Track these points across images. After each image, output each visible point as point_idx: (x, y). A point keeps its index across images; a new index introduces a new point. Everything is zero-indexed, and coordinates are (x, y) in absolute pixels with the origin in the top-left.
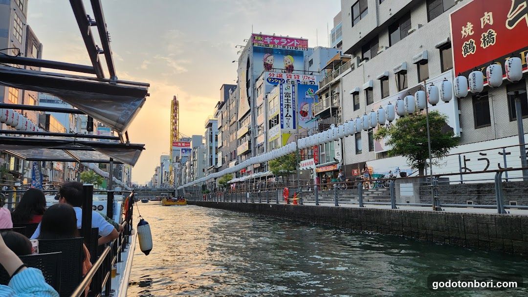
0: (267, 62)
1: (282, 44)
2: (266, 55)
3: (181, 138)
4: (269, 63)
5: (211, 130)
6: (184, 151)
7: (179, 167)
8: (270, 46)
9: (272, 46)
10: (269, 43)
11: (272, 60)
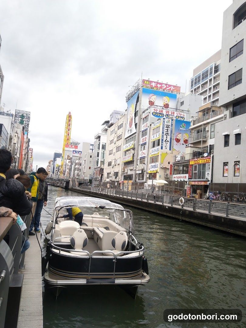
1: (163, 88)
2: (151, 95)
3: (71, 142)
4: (152, 100)
5: (99, 140)
6: (74, 152)
7: (69, 163)
8: (154, 88)
9: (156, 89)
11: (154, 99)
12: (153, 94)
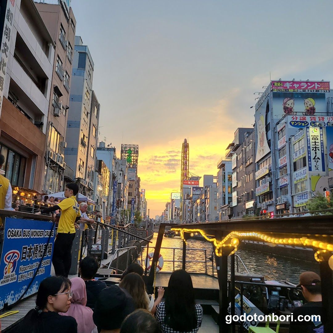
0: (287, 106)
1: (302, 88)
3: (190, 177)
4: (289, 106)
5: (224, 170)
6: (195, 189)
7: (189, 204)
8: (290, 90)
9: (292, 90)
10: (288, 87)
11: (292, 104)
12: (289, 99)
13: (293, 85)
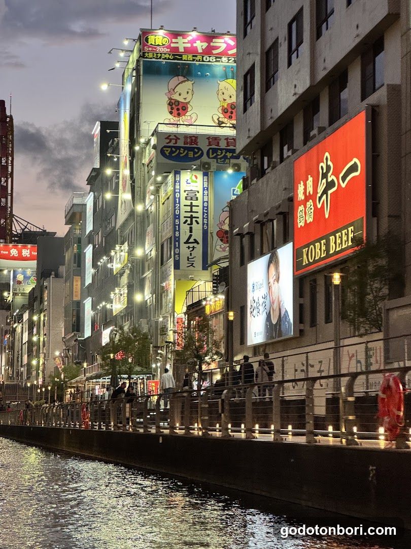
0: (176, 97)
1: (215, 52)
2: (175, 80)
4: (181, 99)
9: (190, 57)
10: (182, 50)
11: (188, 93)
12: (181, 78)
13: (192, 45)
